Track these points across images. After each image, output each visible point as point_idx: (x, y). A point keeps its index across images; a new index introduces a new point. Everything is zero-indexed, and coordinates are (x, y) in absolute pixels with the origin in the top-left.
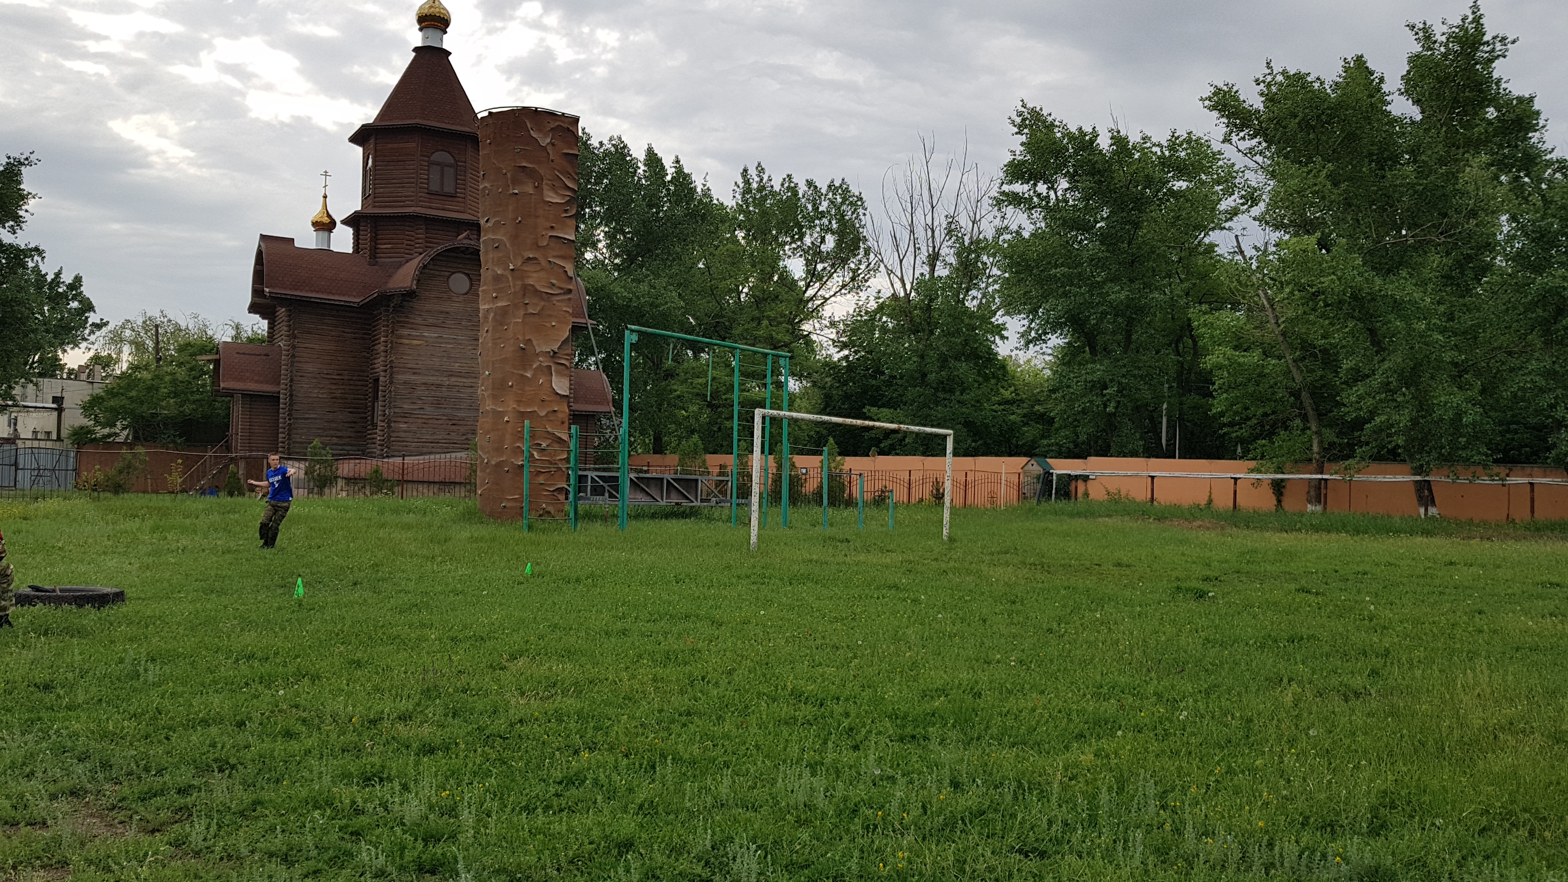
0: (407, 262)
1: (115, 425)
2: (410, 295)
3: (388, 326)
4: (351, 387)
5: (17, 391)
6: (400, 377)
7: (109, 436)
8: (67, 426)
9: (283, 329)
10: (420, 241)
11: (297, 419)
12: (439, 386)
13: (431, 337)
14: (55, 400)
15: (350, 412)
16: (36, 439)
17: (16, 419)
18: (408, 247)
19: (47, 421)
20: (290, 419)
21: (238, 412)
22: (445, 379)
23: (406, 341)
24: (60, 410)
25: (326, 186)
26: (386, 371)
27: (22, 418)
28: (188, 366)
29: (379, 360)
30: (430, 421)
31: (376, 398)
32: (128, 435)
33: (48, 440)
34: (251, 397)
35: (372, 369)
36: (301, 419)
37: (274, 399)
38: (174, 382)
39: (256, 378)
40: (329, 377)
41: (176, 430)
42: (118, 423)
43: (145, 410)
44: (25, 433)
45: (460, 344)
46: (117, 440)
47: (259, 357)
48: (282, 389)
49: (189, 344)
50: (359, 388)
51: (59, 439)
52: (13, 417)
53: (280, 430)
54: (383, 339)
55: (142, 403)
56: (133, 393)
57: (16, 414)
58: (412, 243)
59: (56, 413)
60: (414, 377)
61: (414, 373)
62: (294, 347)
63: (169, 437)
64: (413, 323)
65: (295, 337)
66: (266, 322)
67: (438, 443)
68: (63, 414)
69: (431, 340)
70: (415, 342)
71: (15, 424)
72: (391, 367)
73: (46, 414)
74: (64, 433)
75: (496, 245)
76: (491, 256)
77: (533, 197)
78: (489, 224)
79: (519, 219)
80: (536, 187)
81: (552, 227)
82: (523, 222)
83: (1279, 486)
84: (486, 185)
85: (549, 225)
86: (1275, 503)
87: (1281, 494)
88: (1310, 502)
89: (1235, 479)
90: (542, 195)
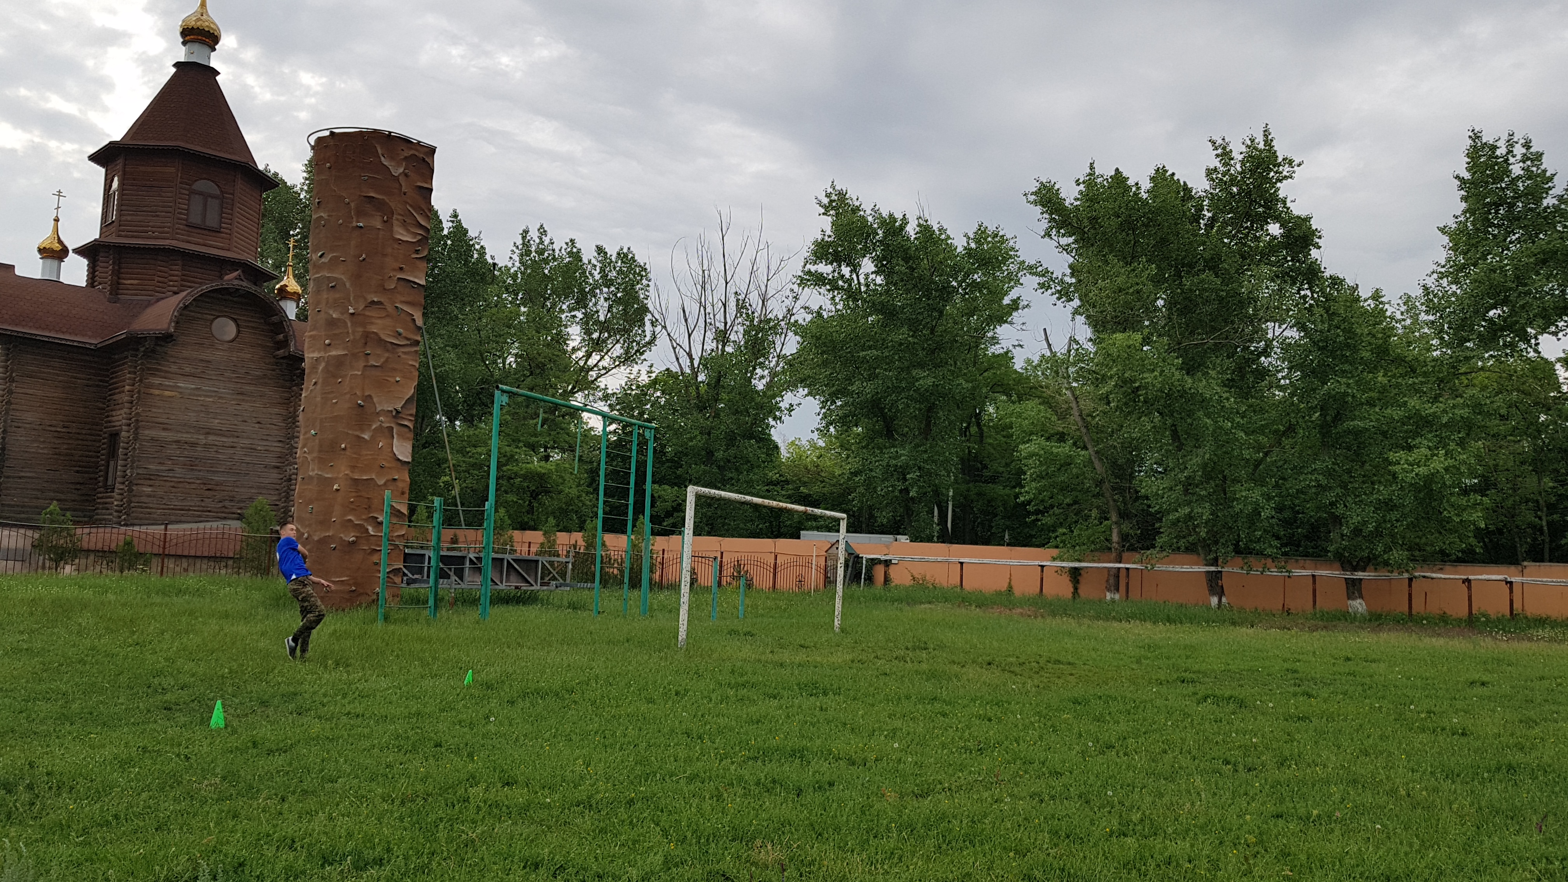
0: (158, 300)
2: (166, 338)
3: (135, 373)
4: (80, 442)
6: (147, 432)
10: (177, 278)
11: (8, 477)
12: (193, 445)
13: (187, 388)
15: (78, 472)
18: (161, 285)
22: (201, 437)
23: (157, 392)
25: (58, 207)
26: (129, 425)
29: (122, 412)
30: (181, 485)
31: (112, 454)
35: (110, 422)
36: (14, 477)
40: (53, 429)
45: (220, 398)
50: (89, 443)
54: (127, 388)
58: (167, 280)
60: (164, 434)
61: (164, 429)
62: (10, 392)
64: (167, 372)
65: (12, 380)
67: (189, 510)
69: (189, 392)
70: (167, 393)
72: (137, 420)
75: (333, 284)
76: (325, 296)
77: (381, 233)
78: (323, 260)
79: (364, 256)
80: (385, 222)
81: (401, 269)
82: (367, 260)
83: (1075, 574)
84: (322, 214)
85: (397, 265)
86: (1072, 590)
87: (1078, 582)
88: (1109, 590)
89: (1042, 567)
90: (392, 231)
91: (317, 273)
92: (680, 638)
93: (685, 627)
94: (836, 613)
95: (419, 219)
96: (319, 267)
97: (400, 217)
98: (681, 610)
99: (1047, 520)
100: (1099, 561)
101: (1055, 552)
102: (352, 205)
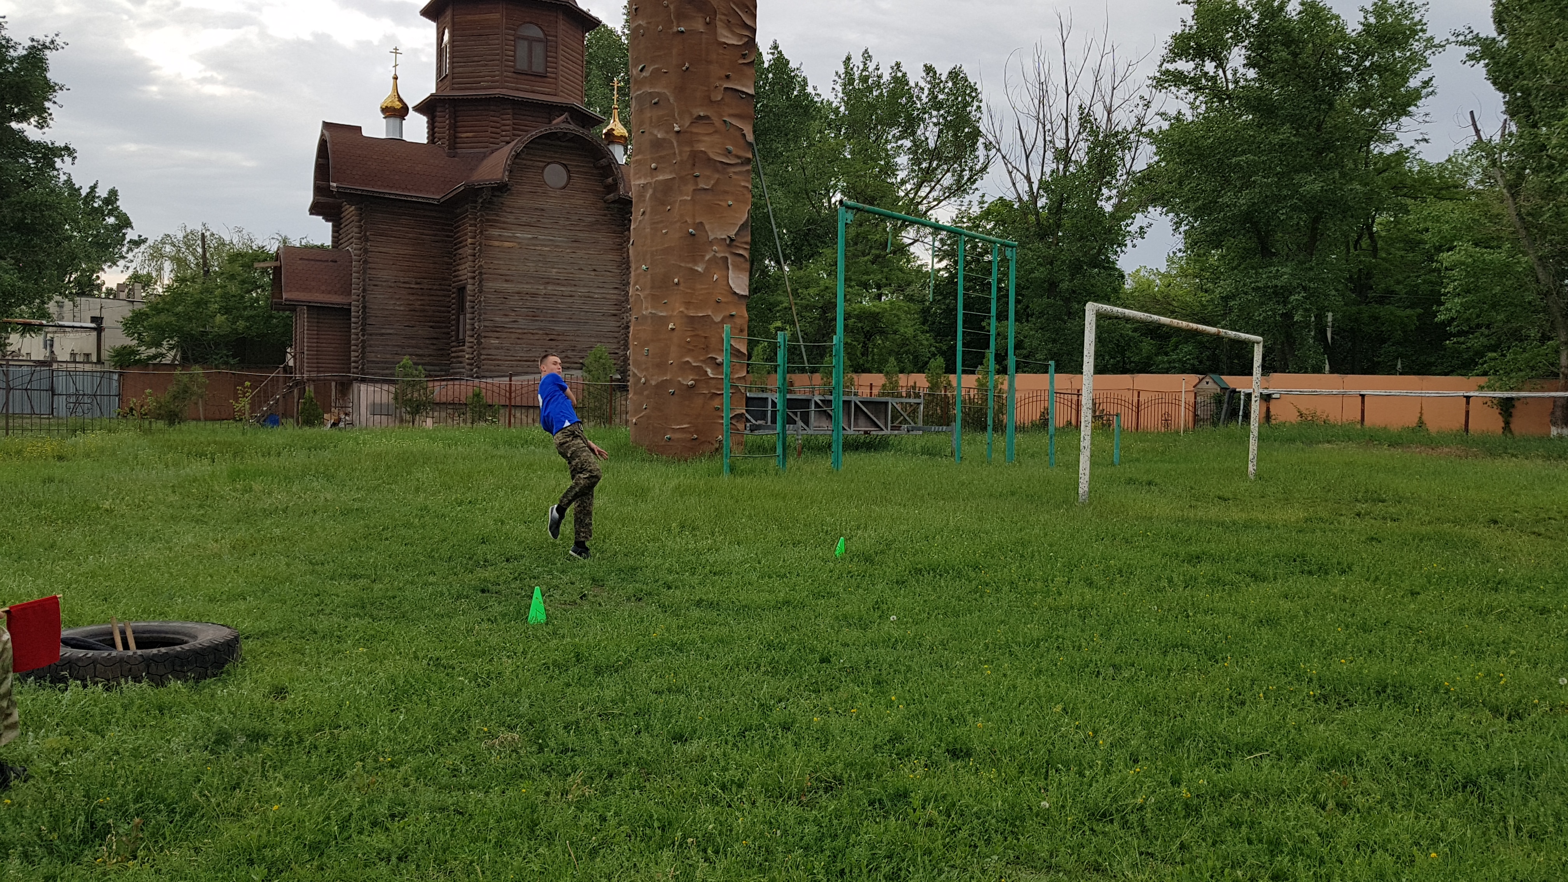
0: (492, 151)
1: (161, 345)
2: (501, 188)
3: (475, 226)
4: (432, 298)
5: (51, 307)
6: (490, 284)
7: (155, 357)
8: (107, 347)
9: (353, 231)
10: (507, 128)
11: (371, 335)
12: (534, 295)
13: (526, 239)
14: (94, 319)
15: (431, 327)
16: (75, 362)
17: (52, 340)
18: (494, 135)
19: (86, 343)
20: (363, 335)
21: (302, 325)
22: (541, 287)
23: (496, 243)
24: (99, 330)
25: (396, 65)
26: (474, 278)
27: (58, 338)
28: (239, 278)
29: (465, 266)
30: (525, 336)
31: (461, 308)
32: (176, 355)
33: (88, 362)
34: (318, 310)
35: (457, 276)
36: (377, 334)
37: (345, 312)
38: (225, 296)
39: (323, 288)
40: (408, 286)
41: (229, 350)
42: (165, 343)
43: (194, 328)
44: (62, 355)
45: (557, 246)
46: (164, 361)
47: (326, 264)
48: (354, 301)
49: (239, 255)
50: (440, 298)
51: (99, 361)
52: (48, 338)
53: (353, 348)
54: (470, 241)
55: (190, 319)
56: (180, 308)
57: (52, 335)
58: (499, 131)
59: (95, 333)
60: (506, 286)
61: (506, 281)
62: (366, 251)
63: (221, 357)
64: (504, 223)
65: (367, 240)
66: (330, 224)
68: (103, 334)
69: (526, 242)
70: (507, 244)
71: (52, 346)
72: (480, 273)
73: (84, 334)
74: (105, 355)
75: (656, 100)
76: (649, 115)
77: (704, 36)
78: (644, 74)
79: (687, 65)
80: (707, 24)
81: (728, 77)
82: (691, 69)
83: (1507, 407)
84: (640, 22)
85: (723, 73)
86: (1503, 425)
87: (1510, 415)
88: (1554, 424)
89: (1468, 398)
90: (715, 33)
91: (638, 89)
92: (1081, 491)
93: (1087, 478)
94: (1251, 457)
95: (744, 19)
96: (640, 83)
97: (723, 17)
98: (1081, 457)
99: (1476, 341)
100: (1543, 389)
101: (1483, 380)
102: (672, 7)
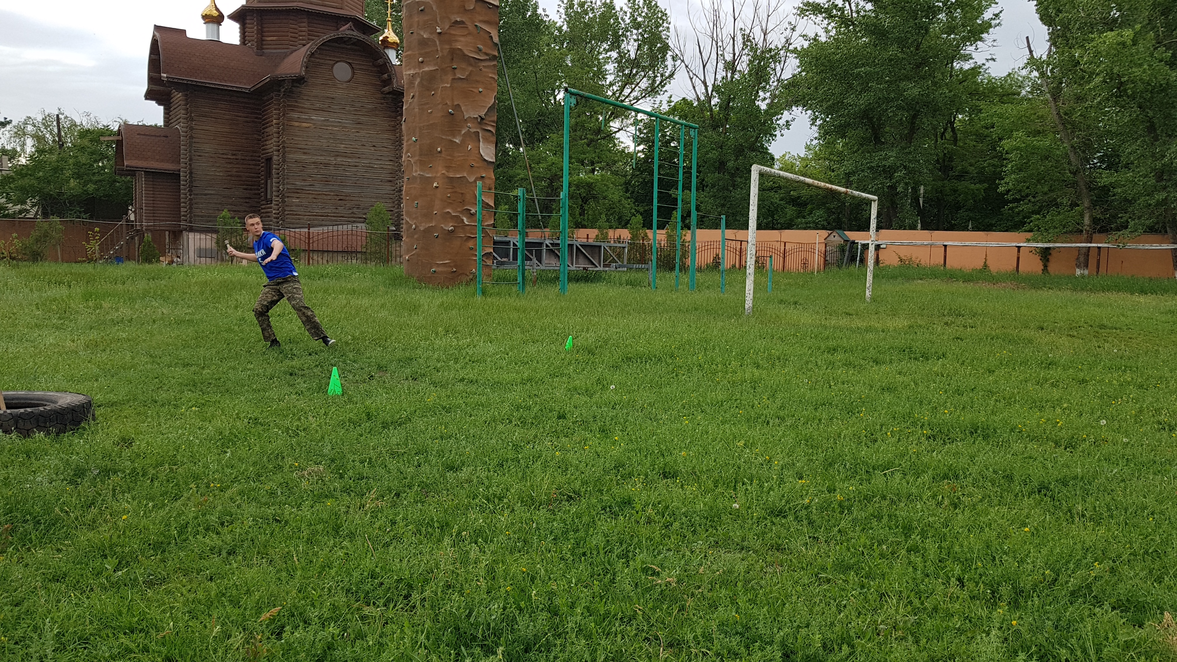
0: (292, 53)
1: (25, 203)
2: (299, 80)
3: (279, 110)
4: (244, 166)
6: (292, 156)
7: (20, 212)
9: (181, 113)
10: (304, 33)
11: (197, 195)
12: (326, 165)
13: (319, 121)
15: (245, 189)
18: (293, 39)
20: (190, 195)
21: (141, 187)
22: (332, 159)
26: (279, 151)
28: (88, 150)
29: (273, 141)
30: (320, 197)
31: (269, 175)
32: (37, 211)
34: (152, 175)
35: (265, 149)
36: (201, 194)
37: (175, 176)
38: (77, 164)
39: (157, 157)
40: (225, 156)
41: (81, 207)
42: (28, 201)
43: (52, 189)
45: (344, 127)
46: (28, 216)
47: (159, 138)
48: (182, 168)
49: (88, 133)
50: (252, 167)
53: (182, 205)
54: (275, 122)
55: (49, 182)
56: (41, 174)
58: (297, 35)
60: (305, 157)
61: (305, 153)
62: (192, 129)
63: (76, 212)
64: (302, 108)
65: (192, 120)
66: (162, 108)
67: (328, 216)
69: (320, 123)
70: (305, 125)
72: (283, 147)
75: (422, 8)
76: (417, 20)
86: (1042, 267)
88: (1078, 267)
89: (1019, 248)
94: (868, 287)
101: (1029, 235)
